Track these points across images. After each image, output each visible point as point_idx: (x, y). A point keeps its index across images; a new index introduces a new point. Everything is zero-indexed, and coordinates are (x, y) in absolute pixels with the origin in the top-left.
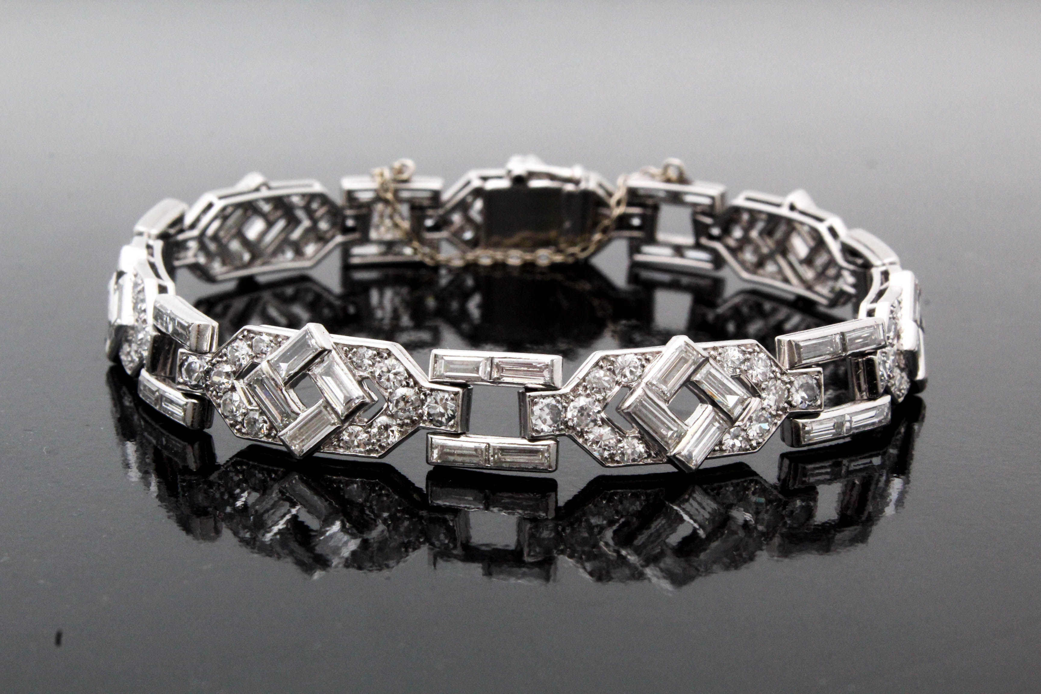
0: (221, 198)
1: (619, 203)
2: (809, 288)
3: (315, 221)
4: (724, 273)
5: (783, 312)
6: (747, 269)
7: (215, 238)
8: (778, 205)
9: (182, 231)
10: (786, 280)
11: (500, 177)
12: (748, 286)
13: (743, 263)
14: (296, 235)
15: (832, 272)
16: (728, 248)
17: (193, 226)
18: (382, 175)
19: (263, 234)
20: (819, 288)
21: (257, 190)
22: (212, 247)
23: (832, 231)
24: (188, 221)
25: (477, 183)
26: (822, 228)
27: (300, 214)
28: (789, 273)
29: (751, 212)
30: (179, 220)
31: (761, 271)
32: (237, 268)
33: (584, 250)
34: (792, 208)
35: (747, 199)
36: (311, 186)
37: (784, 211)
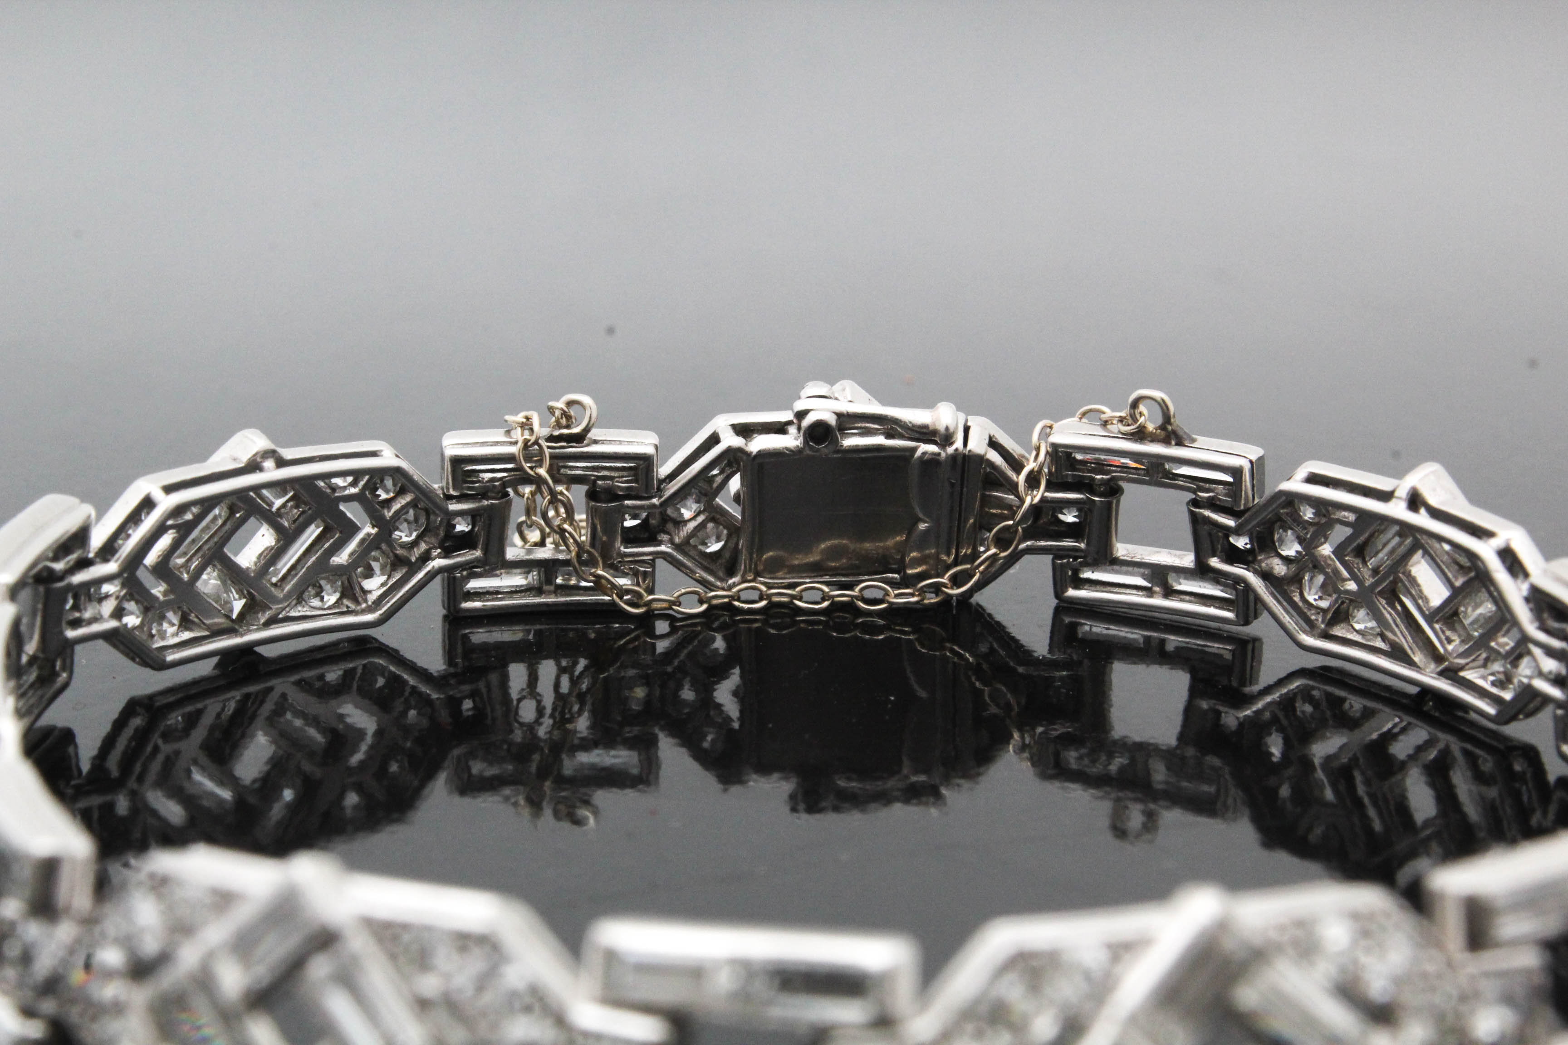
0: (169, 489)
1: (1033, 481)
2: (1451, 674)
3: (386, 528)
4: (1260, 627)
5: (1390, 721)
6: (1311, 627)
7: (162, 570)
8: (1386, 496)
9: (84, 563)
10: (1397, 653)
11: (780, 428)
12: (1313, 662)
13: (1301, 612)
14: (342, 558)
15: (1505, 642)
16: (1267, 576)
17: (108, 551)
18: (526, 425)
19: (273, 556)
20: (1473, 676)
21: (253, 466)
22: (158, 590)
23: (1508, 556)
24: (97, 539)
25: (730, 440)
26: (1486, 551)
27: (352, 511)
28: (1404, 638)
29: (1320, 505)
30: (81, 536)
31: (1339, 631)
32: (217, 633)
33: (956, 581)
34: (1415, 501)
35: (1314, 479)
36: (374, 454)
37: (1397, 509)
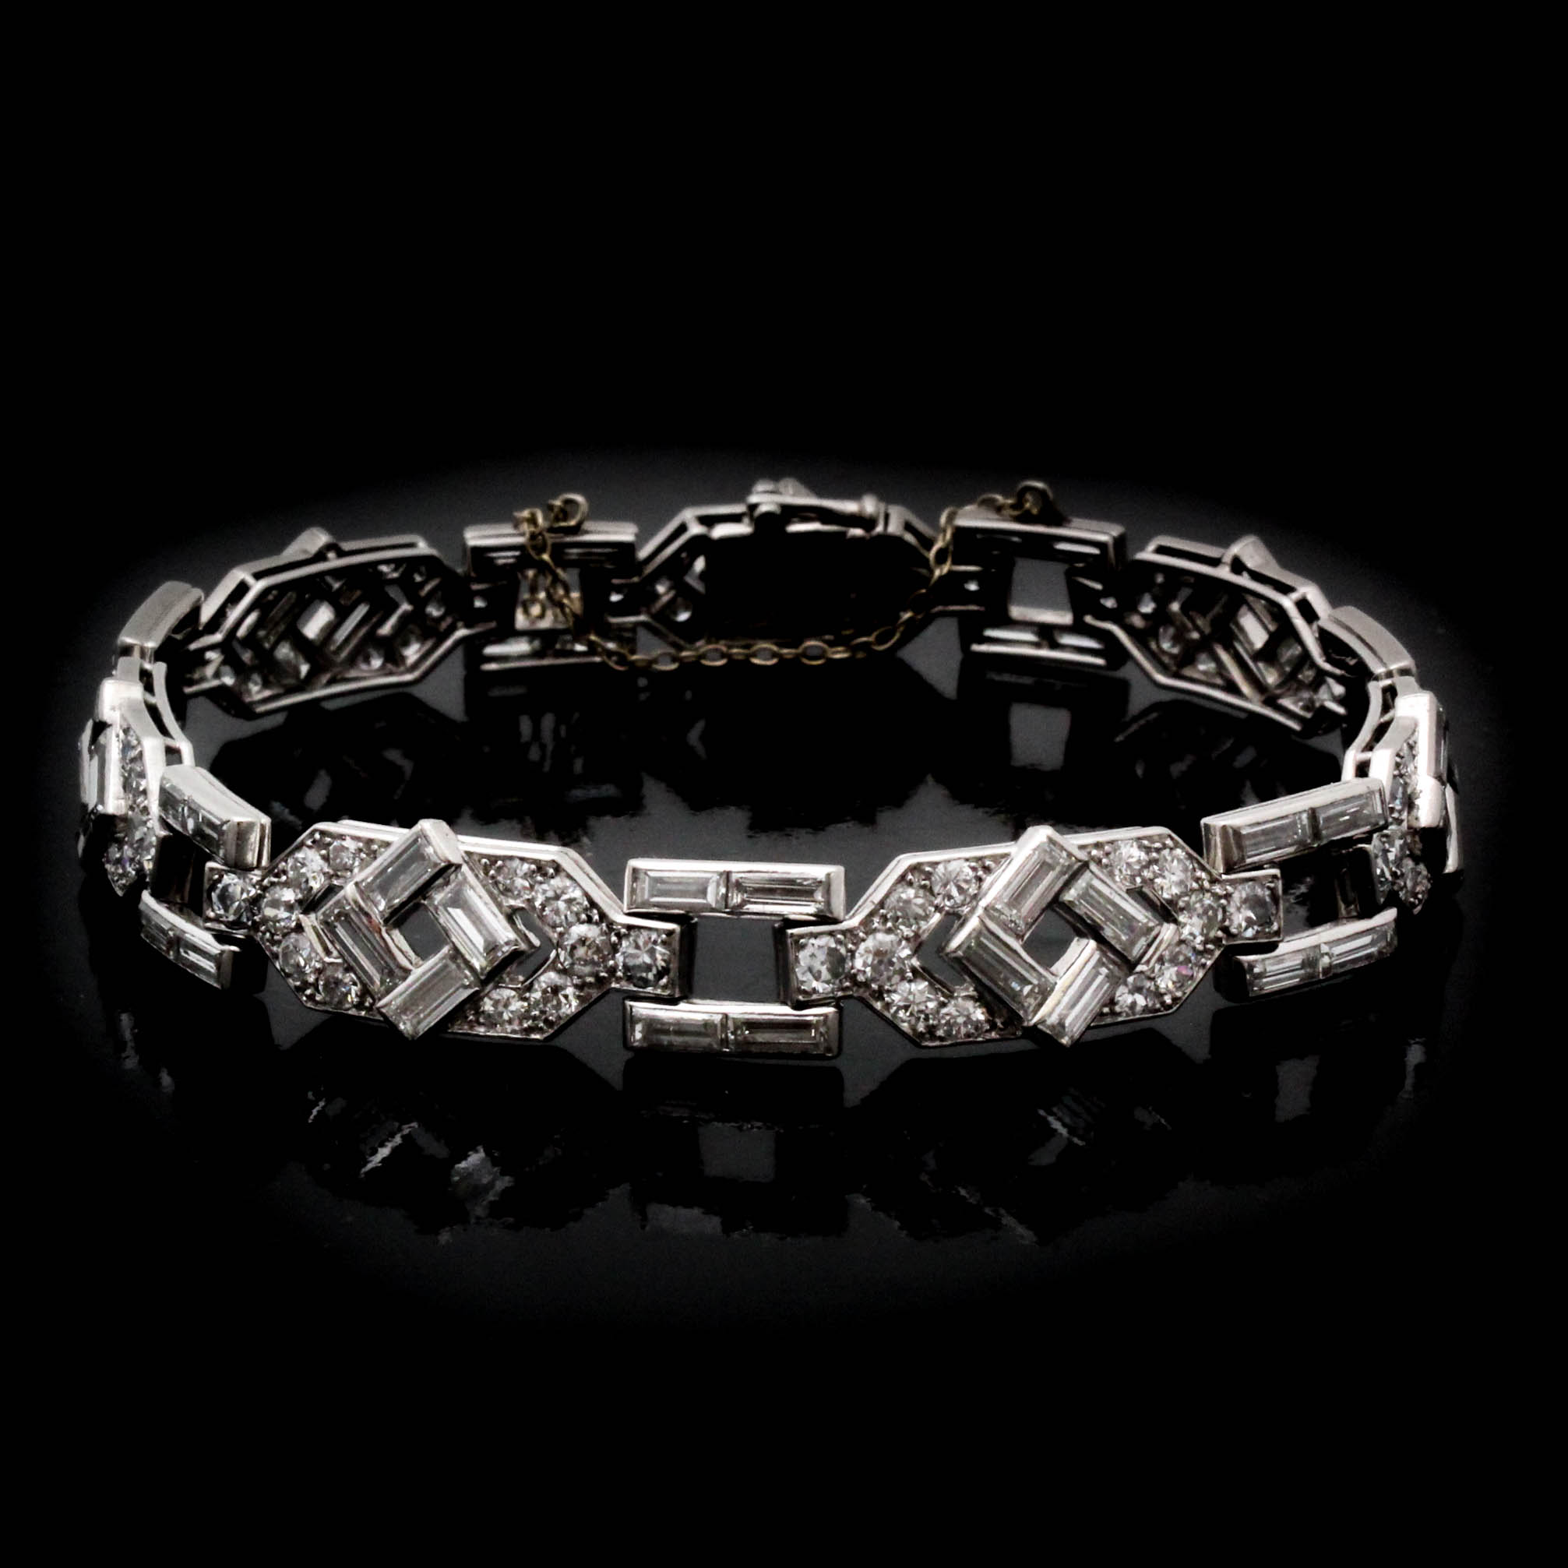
0: (258, 576)
1: (941, 558)
2: (1271, 701)
3: (420, 604)
4: (1126, 672)
6: (1165, 669)
7: (251, 641)
8: (1215, 562)
9: (197, 635)
10: (1231, 688)
11: (735, 518)
12: (1167, 697)
13: (1155, 657)
14: (386, 629)
15: (1307, 675)
16: (1130, 630)
17: (213, 624)
18: (532, 520)
19: (331, 629)
20: (1287, 702)
21: (320, 556)
22: (247, 656)
23: (1304, 607)
24: (206, 614)
25: (696, 529)
26: (1288, 603)
27: (394, 592)
28: (1236, 675)
29: (1169, 571)
30: (192, 616)
31: (1188, 672)
32: (290, 691)
33: (881, 640)
34: (1238, 566)
35: (1161, 550)
36: (411, 545)
37: (1224, 573)
